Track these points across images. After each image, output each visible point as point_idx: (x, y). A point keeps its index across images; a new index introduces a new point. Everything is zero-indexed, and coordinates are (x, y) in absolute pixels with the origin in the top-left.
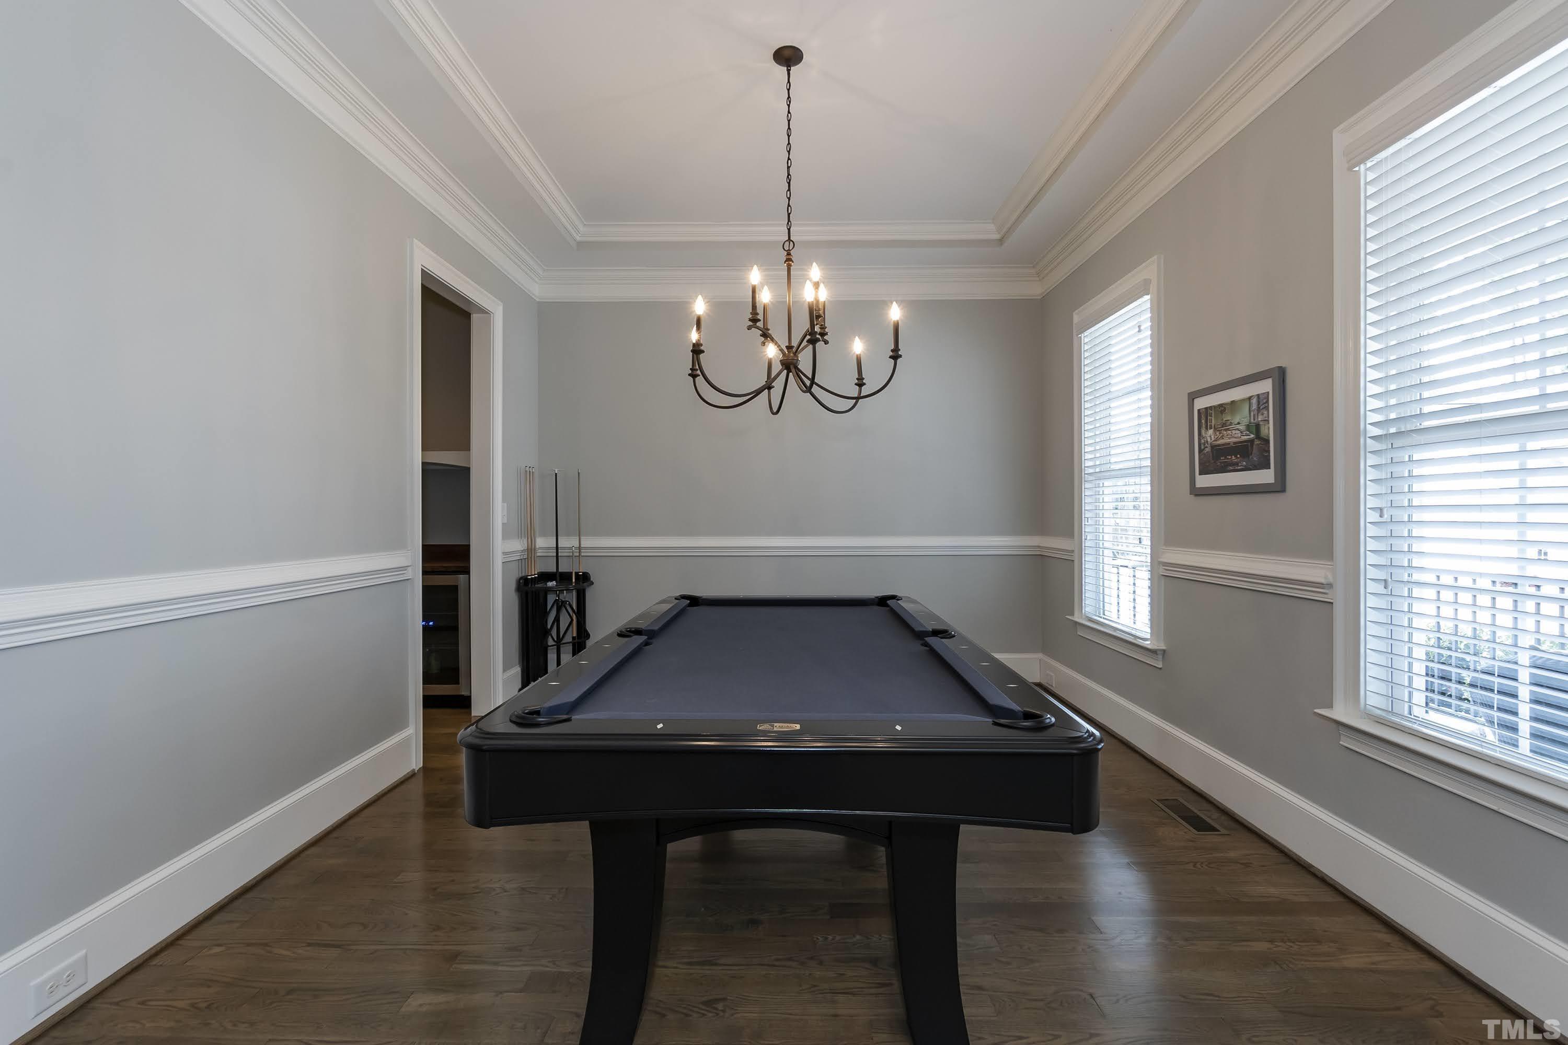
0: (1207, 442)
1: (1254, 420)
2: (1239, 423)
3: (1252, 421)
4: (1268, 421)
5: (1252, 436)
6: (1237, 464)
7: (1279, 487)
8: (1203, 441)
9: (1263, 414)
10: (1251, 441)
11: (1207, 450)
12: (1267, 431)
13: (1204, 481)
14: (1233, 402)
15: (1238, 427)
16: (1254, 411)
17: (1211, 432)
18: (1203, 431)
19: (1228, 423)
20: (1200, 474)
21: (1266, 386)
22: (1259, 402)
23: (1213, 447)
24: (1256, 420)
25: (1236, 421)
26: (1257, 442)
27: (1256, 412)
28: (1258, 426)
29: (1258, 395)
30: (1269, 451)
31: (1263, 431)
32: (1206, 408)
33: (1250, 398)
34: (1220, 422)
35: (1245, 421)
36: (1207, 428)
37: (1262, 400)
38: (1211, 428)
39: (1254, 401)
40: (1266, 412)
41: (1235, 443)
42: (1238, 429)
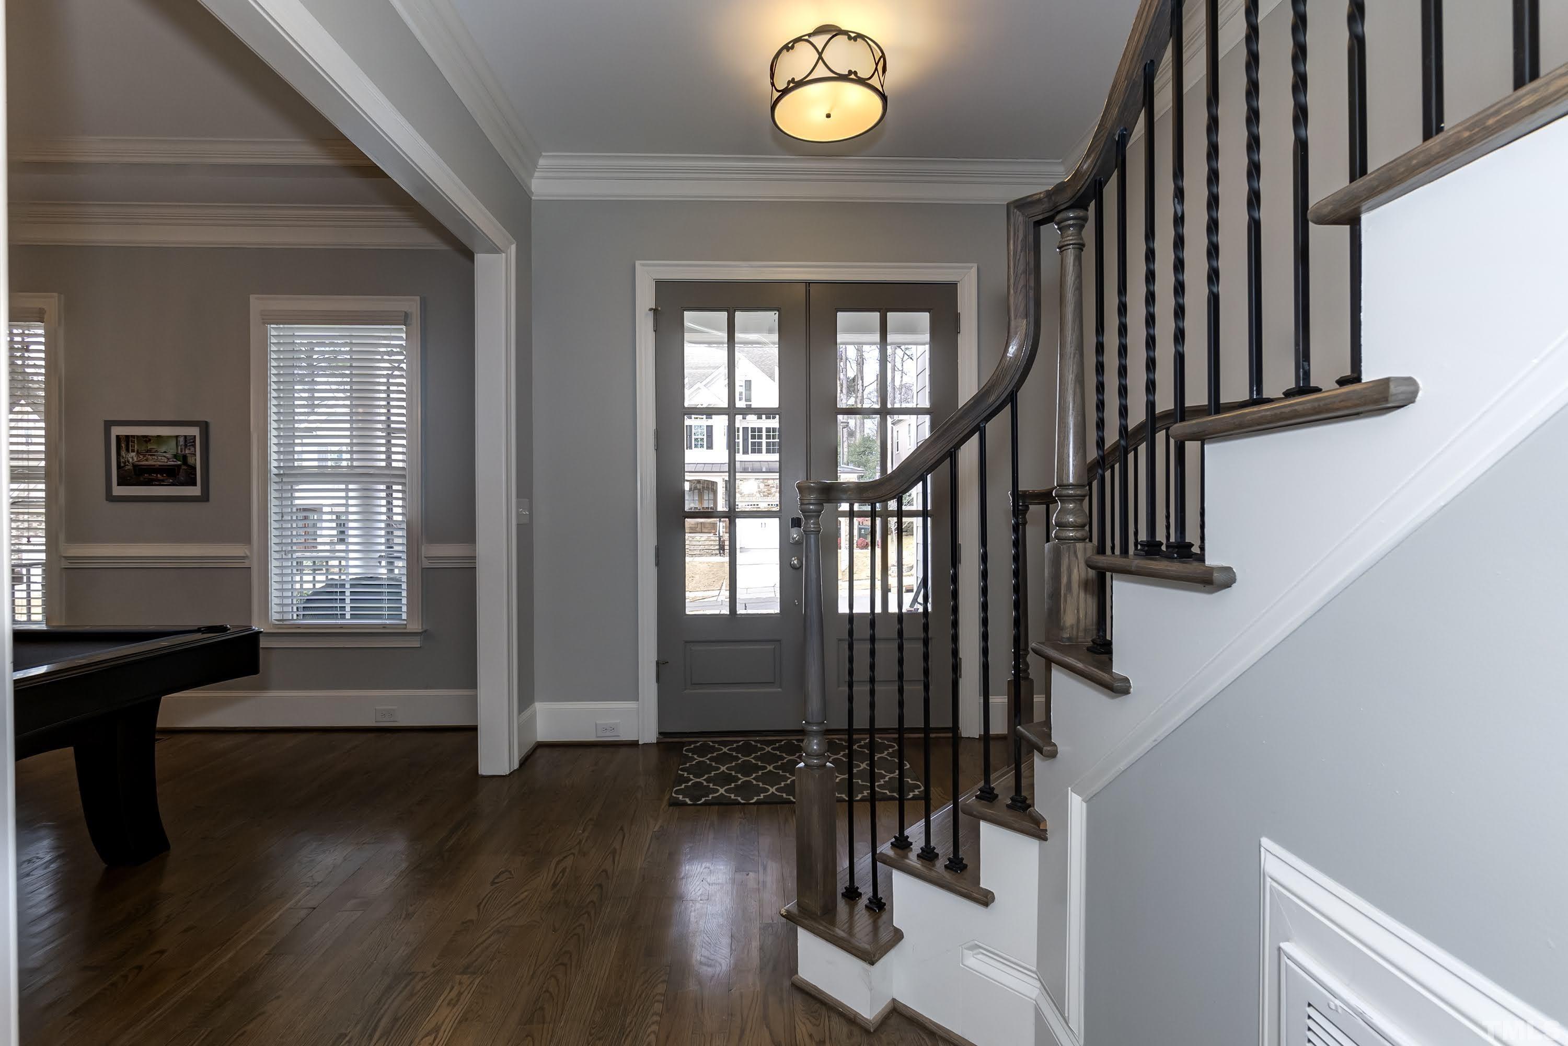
0: (128, 462)
1: (181, 451)
2: (165, 452)
3: (179, 452)
4: (195, 455)
5: (179, 463)
6: (163, 481)
7: (204, 497)
8: (122, 460)
9: (189, 449)
10: (179, 466)
11: (127, 468)
12: (193, 460)
13: (118, 491)
14: (158, 436)
15: (165, 454)
16: (181, 445)
17: (133, 454)
18: (123, 453)
19: (154, 450)
20: (119, 484)
21: (194, 431)
22: (186, 441)
23: (134, 466)
24: (183, 452)
25: (163, 449)
26: (184, 467)
27: (183, 447)
28: (185, 458)
29: (185, 437)
30: (195, 475)
31: (190, 461)
32: (127, 437)
33: (177, 437)
34: (143, 448)
35: (174, 451)
36: (128, 450)
37: (189, 441)
38: (133, 451)
39: (181, 440)
40: (192, 449)
41: (160, 466)
42: (164, 457)
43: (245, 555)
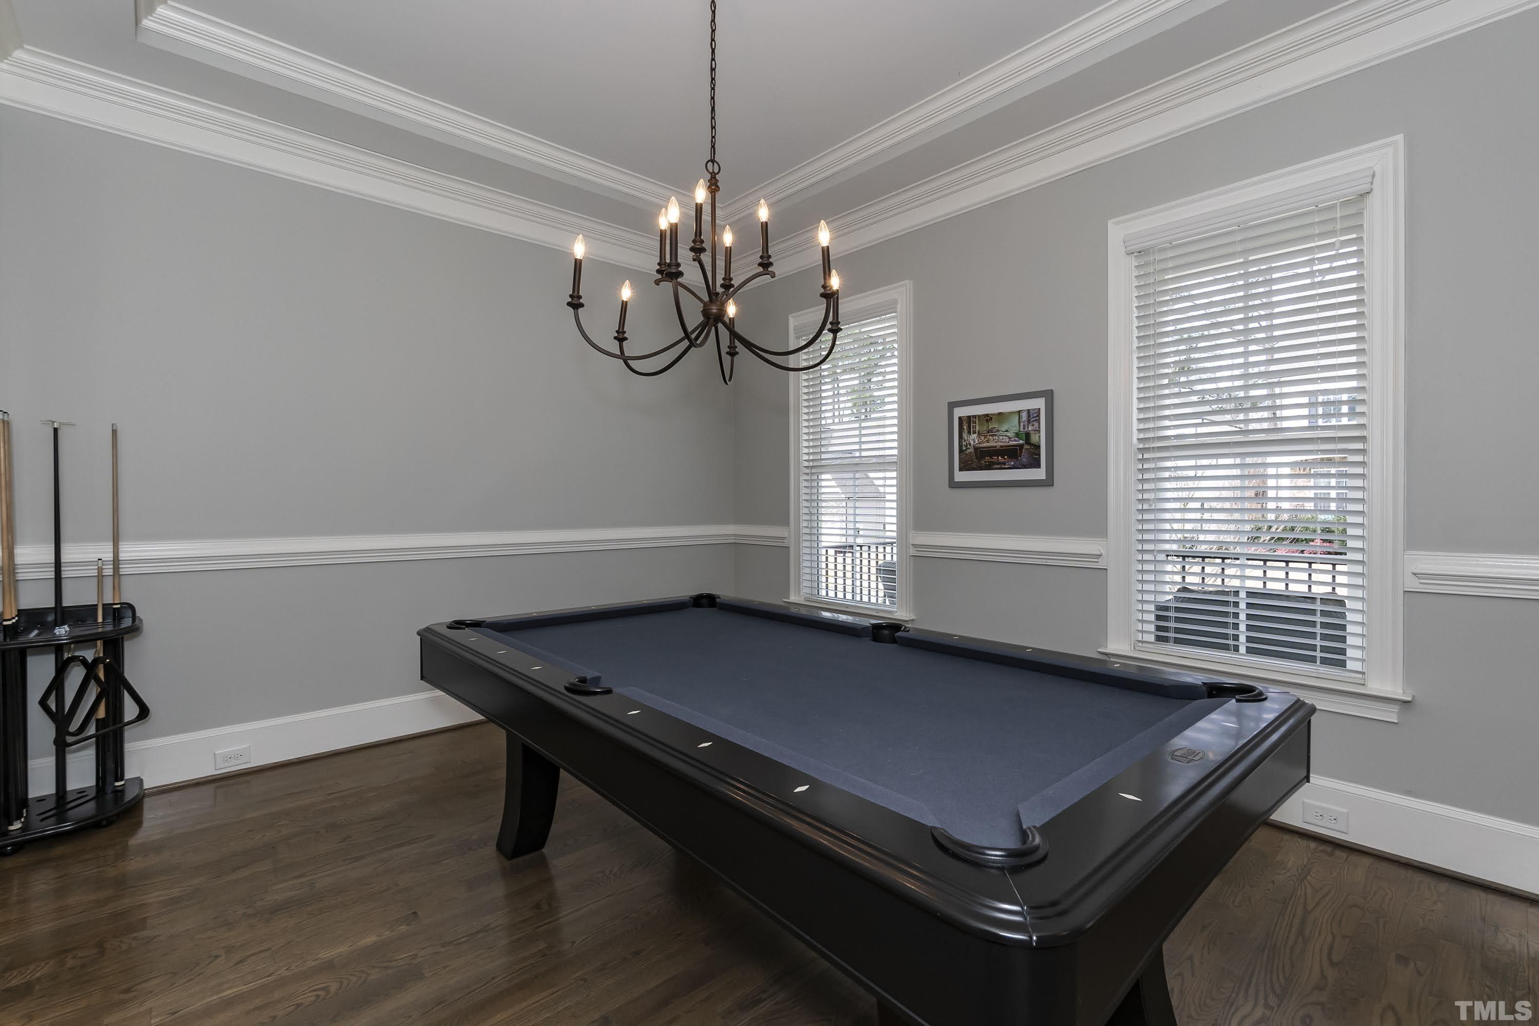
0: (970, 444)
1: (1024, 429)
2: (1007, 431)
3: (1022, 429)
4: (1039, 431)
5: (1021, 442)
6: (1004, 464)
7: (1048, 482)
8: (964, 443)
9: (1033, 425)
10: (1021, 446)
11: (968, 451)
12: (1037, 438)
13: (961, 476)
14: (1000, 414)
15: (1006, 434)
16: (1024, 422)
17: (975, 436)
18: (965, 435)
19: (994, 430)
20: (960, 470)
21: (1039, 403)
22: (1029, 416)
23: (976, 449)
24: (1026, 429)
25: (1004, 428)
26: (1026, 447)
27: (1026, 423)
28: (1028, 435)
29: (1029, 410)
30: (1039, 455)
31: (1034, 439)
32: (969, 417)
33: (1019, 412)
34: (985, 428)
35: (1016, 429)
36: (969, 432)
37: (1034, 416)
38: (974, 433)
39: (1024, 415)
40: (1036, 424)
41: (1001, 446)
42: (1006, 436)
43: (1099, 553)
